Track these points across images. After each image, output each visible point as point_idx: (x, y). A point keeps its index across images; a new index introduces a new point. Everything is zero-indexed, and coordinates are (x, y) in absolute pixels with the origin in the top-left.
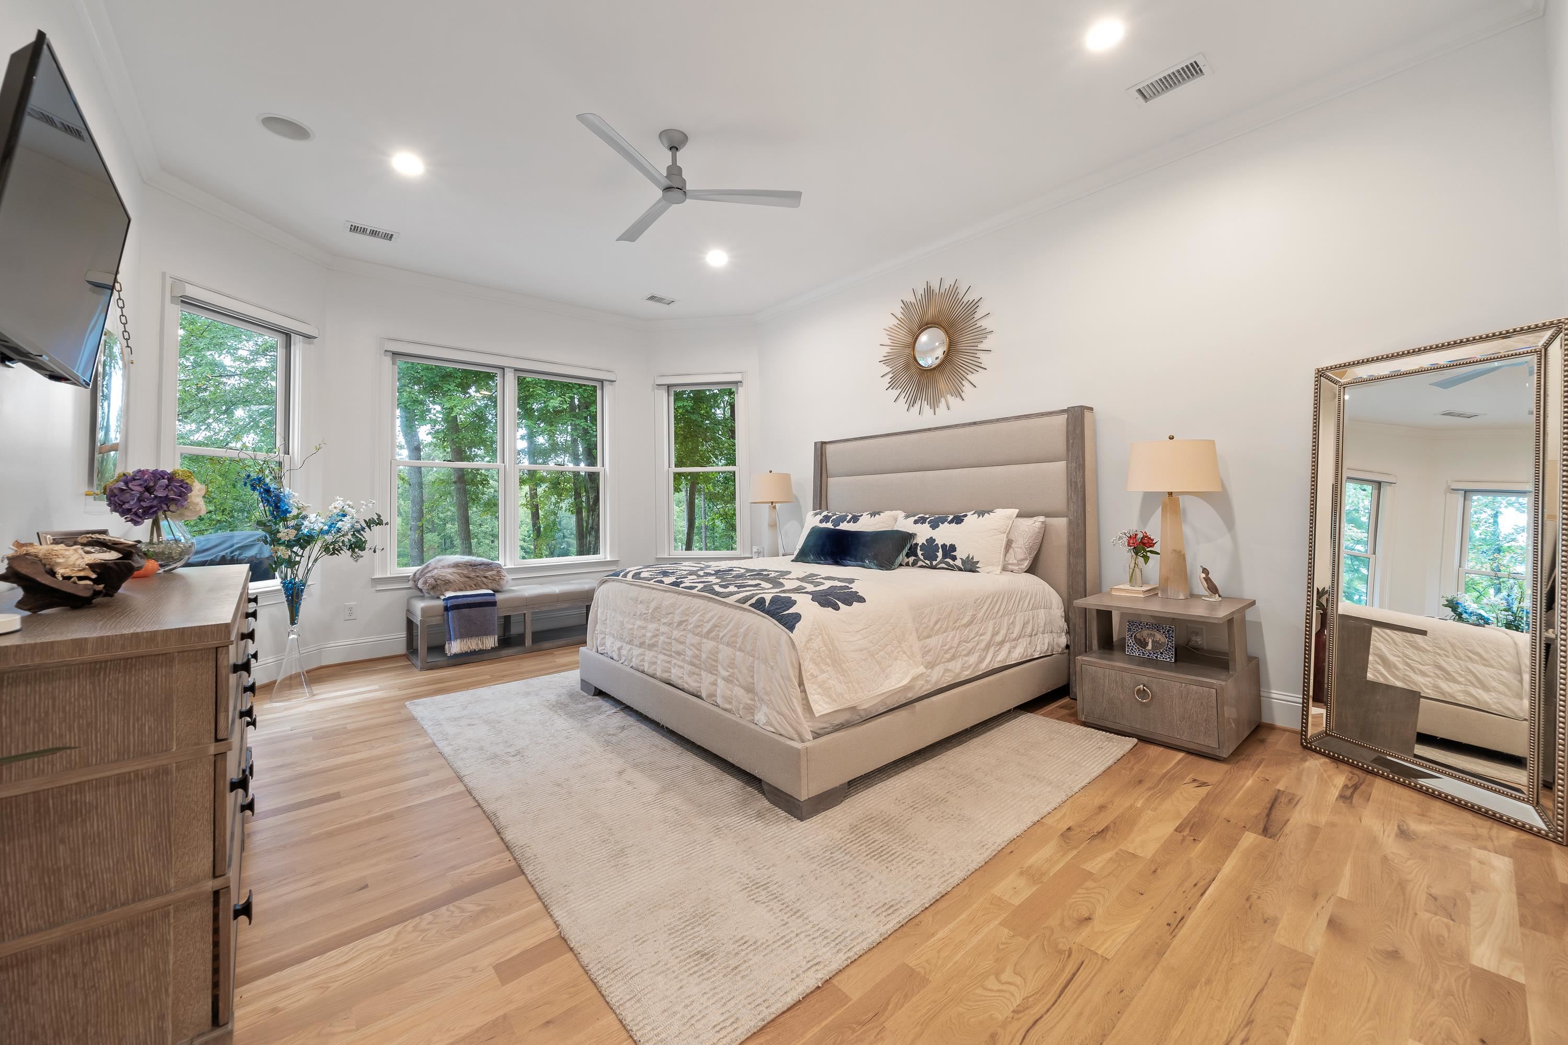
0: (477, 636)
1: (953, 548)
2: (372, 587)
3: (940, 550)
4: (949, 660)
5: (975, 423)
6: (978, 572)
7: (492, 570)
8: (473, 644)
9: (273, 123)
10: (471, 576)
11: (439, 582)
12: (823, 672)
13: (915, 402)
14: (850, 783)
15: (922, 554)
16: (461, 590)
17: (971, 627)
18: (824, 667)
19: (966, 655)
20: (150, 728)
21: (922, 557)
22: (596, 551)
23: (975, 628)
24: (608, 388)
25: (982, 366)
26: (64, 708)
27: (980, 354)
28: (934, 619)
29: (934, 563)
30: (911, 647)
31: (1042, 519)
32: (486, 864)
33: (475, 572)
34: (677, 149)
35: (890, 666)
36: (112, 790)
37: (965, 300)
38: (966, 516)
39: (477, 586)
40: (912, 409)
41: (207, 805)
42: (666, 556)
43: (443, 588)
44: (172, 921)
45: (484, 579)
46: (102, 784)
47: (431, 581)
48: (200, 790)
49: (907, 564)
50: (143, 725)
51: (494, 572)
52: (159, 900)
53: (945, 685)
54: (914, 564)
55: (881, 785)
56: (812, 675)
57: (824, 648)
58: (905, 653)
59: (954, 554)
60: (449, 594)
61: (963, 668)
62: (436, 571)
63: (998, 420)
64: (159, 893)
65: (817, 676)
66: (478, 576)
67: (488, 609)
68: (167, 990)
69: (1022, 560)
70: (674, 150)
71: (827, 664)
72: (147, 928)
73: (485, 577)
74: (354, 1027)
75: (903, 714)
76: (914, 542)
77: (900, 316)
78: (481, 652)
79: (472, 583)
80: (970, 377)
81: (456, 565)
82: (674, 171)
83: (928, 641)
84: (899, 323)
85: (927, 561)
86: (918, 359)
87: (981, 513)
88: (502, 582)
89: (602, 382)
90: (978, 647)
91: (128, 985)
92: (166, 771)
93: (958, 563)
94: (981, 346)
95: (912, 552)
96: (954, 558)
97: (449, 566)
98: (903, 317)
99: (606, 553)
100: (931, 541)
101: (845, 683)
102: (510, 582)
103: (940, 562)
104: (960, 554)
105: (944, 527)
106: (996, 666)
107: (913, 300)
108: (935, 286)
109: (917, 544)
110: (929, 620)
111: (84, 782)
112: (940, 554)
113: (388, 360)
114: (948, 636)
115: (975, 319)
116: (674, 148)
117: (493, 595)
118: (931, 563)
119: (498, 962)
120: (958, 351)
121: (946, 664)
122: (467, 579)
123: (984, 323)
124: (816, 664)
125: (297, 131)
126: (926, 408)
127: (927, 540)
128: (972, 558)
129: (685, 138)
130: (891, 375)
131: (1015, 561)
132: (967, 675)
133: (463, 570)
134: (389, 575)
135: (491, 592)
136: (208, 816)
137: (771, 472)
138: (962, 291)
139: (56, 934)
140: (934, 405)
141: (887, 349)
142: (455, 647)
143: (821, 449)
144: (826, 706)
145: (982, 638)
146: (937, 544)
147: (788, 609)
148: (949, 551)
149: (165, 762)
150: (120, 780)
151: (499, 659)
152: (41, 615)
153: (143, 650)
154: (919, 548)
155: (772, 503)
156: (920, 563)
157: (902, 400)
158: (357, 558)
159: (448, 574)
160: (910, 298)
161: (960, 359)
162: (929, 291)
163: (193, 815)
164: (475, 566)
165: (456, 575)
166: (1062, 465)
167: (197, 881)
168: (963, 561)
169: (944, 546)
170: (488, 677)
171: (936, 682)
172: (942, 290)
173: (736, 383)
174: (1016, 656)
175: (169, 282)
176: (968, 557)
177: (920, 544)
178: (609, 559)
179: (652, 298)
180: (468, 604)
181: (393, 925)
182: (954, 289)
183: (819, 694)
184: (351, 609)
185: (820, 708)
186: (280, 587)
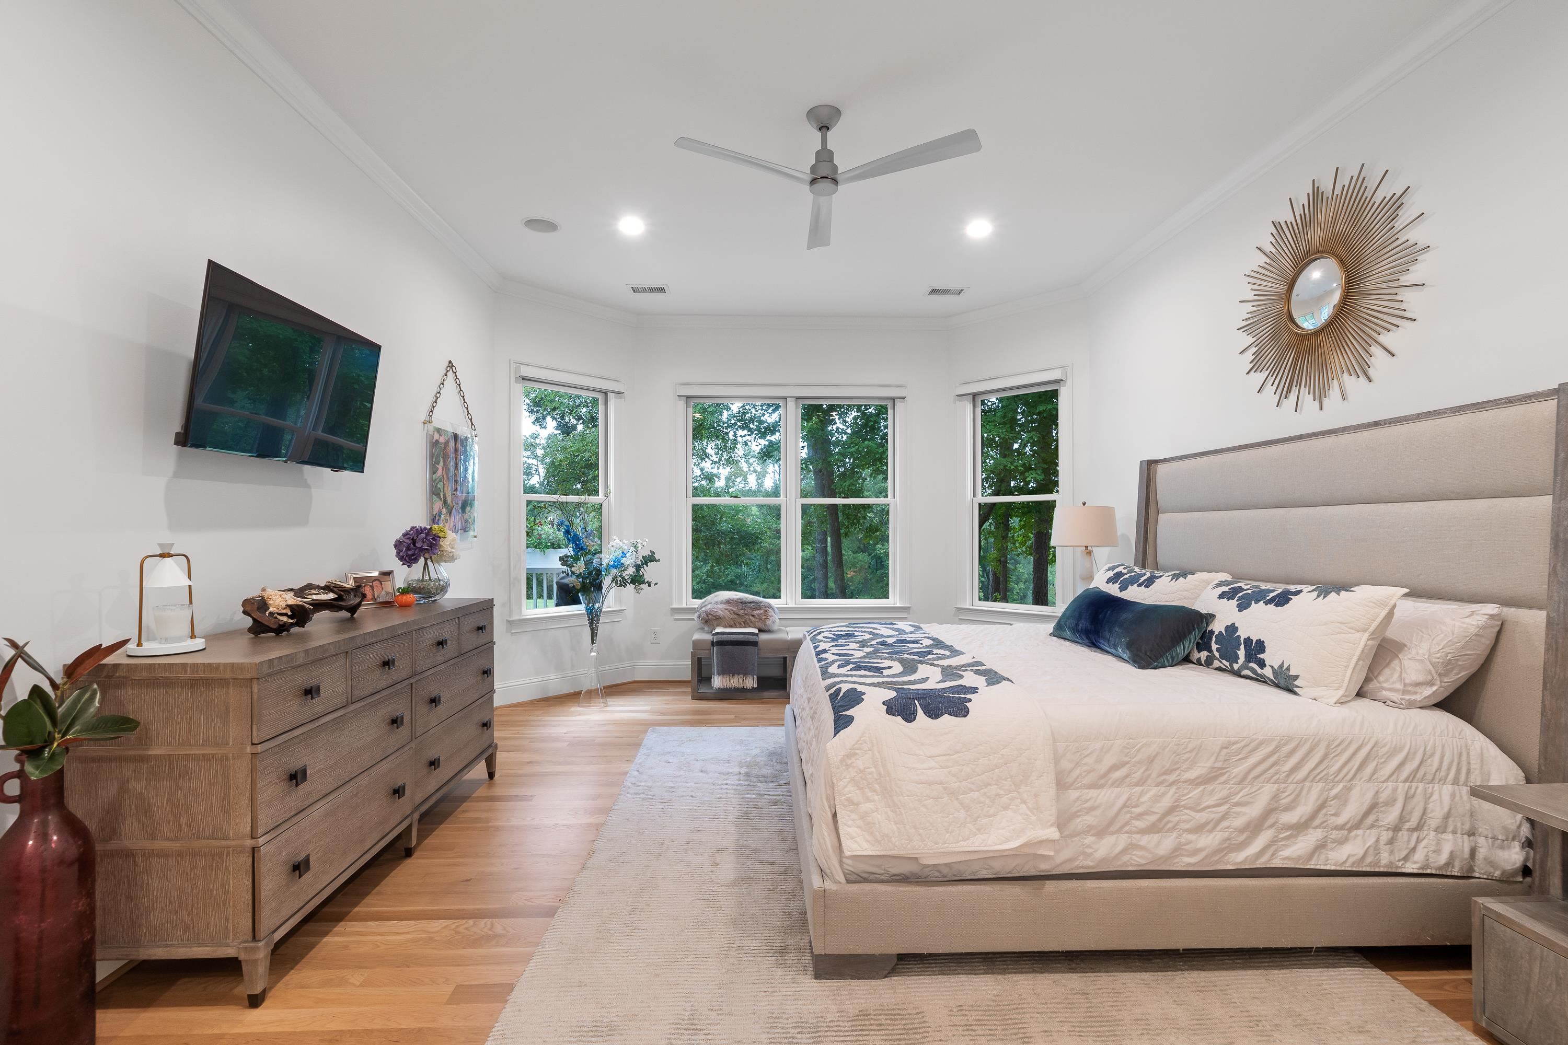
0: (738, 674)
1: (1260, 646)
2: (672, 615)
3: (1242, 647)
4: (1143, 832)
5: (1376, 424)
6: (1295, 693)
7: (760, 609)
8: (734, 682)
9: (534, 223)
10: (740, 613)
11: (710, 617)
12: (868, 800)
13: (1289, 391)
14: (903, 958)
15: (1218, 650)
16: (731, 626)
17: (1210, 787)
18: (870, 794)
19: (1190, 831)
20: (219, 727)
21: (1217, 654)
22: (886, 596)
23: (1219, 791)
24: (899, 405)
25: (1406, 314)
26: (179, 705)
27: (1406, 295)
28: (1109, 761)
29: (1236, 666)
30: (1036, 796)
31: (1492, 609)
32: (544, 896)
33: (744, 609)
34: (828, 129)
35: (990, 816)
36: (202, 763)
37: (1378, 198)
38: (1298, 593)
39: (746, 625)
40: (1285, 403)
41: (248, 786)
42: (968, 607)
43: (715, 623)
44: (231, 859)
45: (751, 617)
46: (197, 758)
47: (704, 615)
48: (244, 775)
49: (1199, 662)
50: (215, 724)
51: (762, 612)
52: (223, 843)
53: (1130, 868)
54: (1209, 663)
55: (963, 978)
56: (850, 800)
57: (873, 769)
58: (1025, 802)
59: (1261, 656)
60: (719, 630)
61: (1177, 850)
62: (709, 606)
63: (1419, 417)
64: (224, 839)
65: (858, 804)
66: (746, 614)
67: (750, 649)
68: (229, 903)
69: (1418, 684)
70: (824, 130)
71: (875, 791)
72: (219, 858)
73: (753, 616)
74: (358, 984)
75: (1015, 890)
76: (1209, 629)
77: (1269, 248)
78: (744, 690)
79: (741, 621)
80: (1385, 338)
81: (728, 602)
82: (825, 156)
83: (1093, 793)
84: (1268, 261)
85: (1224, 661)
86: (1295, 315)
87: (1326, 588)
88: (769, 622)
89: (893, 399)
90: (1225, 824)
91: (211, 890)
92: (227, 759)
93: (1268, 672)
94: (1406, 279)
95: (1205, 643)
96: (1262, 664)
97: (722, 602)
98: (1274, 250)
99: (894, 599)
100: (1232, 629)
101: (896, 824)
102: (777, 621)
103: (1244, 667)
104: (1272, 657)
105: (1258, 608)
106: (1277, 863)
107: (1290, 218)
108: (1326, 186)
109: (1212, 632)
110: (1099, 761)
111: (189, 754)
112: (1242, 653)
113: (682, 404)
114: (1142, 794)
115: (1395, 230)
116: (824, 128)
117: (756, 635)
118: (1231, 666)
119: (462, 983)
120: (1362, 294)
121: (1137, 836)
122: (736, 616)
123: (1415, 235)
124: (860, 789)
125: (549, 226)
126: (1308, 400)
127: (1227, 628)
128: (1288, 669)
129: (836, 113)
130: (1254, 350)
131: (1399, 686)
132: (1189, 864)
133: (734, 607)
134: (684, 606)
135: (756, 631)
136: (248, 794)
137: (1084, 504)
138: (1371, 184)
139: (177, 845)
140: (1320, 396)
141: (1249, 307)
142: (718, 682)
143: (1149, 469)
144: (865, 845)
145: (1238, 809)
146: (1239, 636)
147: (848, 709)
148: (1256, 649)
149: (225, 752)
150: (207, 758)
151: (760, 700)
152: (260, 637)
153: (213, 675)
154: (1214, 639)
155: (1087, 547)
156: (1216, 664)
157: (1269, 389)
158: (638, 591)
159: (720, 609)
160: (1285, 216)
161: (1369, 304)
162: (1316, 196)
163: (240, 792)
164: (745, 603)
165: (726, 611)
166: (1546, 502)
167: (243, 838)
168: (1275, 672)
169: (1248, 641)
170: (733, 717)
171: (1103, 860)
172: (1338, 191)
173: (1058, 381)
174: (1336, 858)
175: (513, 366)
176: (1281, 666)
177: (1216, 633)
178: (898, 605)
179: (934, 291)
180: (731, 641)
181: (445, 919)
182: (1360, 180)
183: (859, 827)
184: (655, 634)
185: (855, 846)
186: (584, 612)
